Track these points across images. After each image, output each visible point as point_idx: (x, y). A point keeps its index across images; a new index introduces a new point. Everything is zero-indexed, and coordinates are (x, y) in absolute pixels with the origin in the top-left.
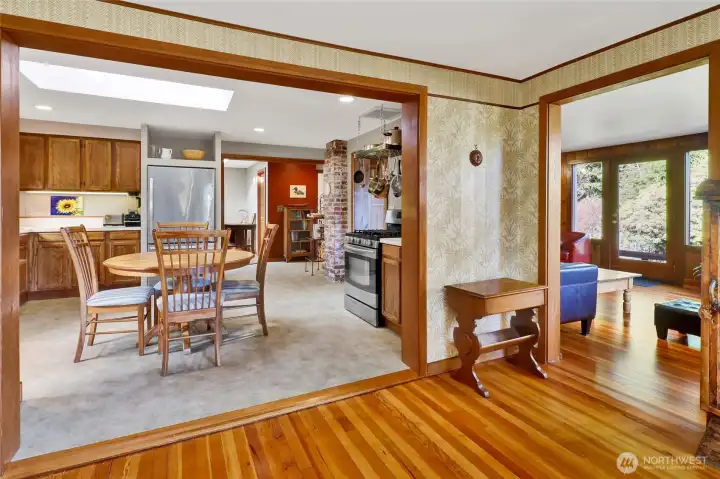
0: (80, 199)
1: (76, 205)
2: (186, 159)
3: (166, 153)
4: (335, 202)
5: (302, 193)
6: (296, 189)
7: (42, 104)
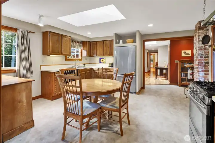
0: (105, 59)
1: (104, 60)
2: (127, 43)
3: (121, 42)
4: (199, 58)
5: (189, 54)
6: (185, 52)
7: (88, 32)
